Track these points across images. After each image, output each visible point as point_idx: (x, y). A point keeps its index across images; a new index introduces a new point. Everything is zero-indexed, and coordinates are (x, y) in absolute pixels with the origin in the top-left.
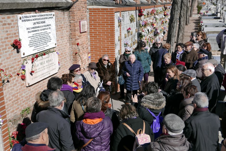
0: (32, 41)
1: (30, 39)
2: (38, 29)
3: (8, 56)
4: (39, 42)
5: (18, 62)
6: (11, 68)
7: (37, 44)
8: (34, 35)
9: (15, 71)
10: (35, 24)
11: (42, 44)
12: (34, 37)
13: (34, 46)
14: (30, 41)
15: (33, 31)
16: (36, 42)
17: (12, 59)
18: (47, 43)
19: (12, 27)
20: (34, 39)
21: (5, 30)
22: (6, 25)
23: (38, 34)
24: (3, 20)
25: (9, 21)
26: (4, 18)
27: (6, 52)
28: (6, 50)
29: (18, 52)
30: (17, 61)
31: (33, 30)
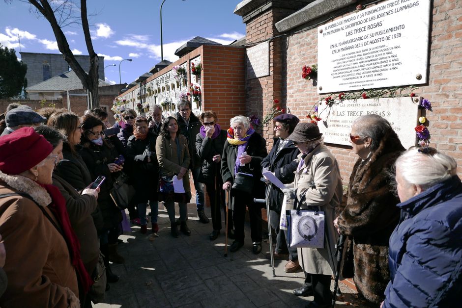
0: (340, 68)
1: (335, 64)
2: (357, 43)
3: (301, 88)
4: (355, 69)
5: (314, 99)
6: (302, 105)
7: (351, 73)
8: (346, 56)
9: (308, 111)
10: (350, 34)
11: (365, 75)
12: (344, 60)
13: (344, 78)
14: (335, 67)
15: (343, 49)
16: (349, 70)
17: (305, 93)
18: (382, 72)
19: (311, 47)
20: (344, 64)
21: (302, 53)
22: (304, 46)
23: (357, 54)
24: (301, 40)
25: (308, 39)
26: (302, 37)
27: (299, 82)
28: (299, 80)
29: (315, 84)
30: (312, 98)
31: (344, 46)
